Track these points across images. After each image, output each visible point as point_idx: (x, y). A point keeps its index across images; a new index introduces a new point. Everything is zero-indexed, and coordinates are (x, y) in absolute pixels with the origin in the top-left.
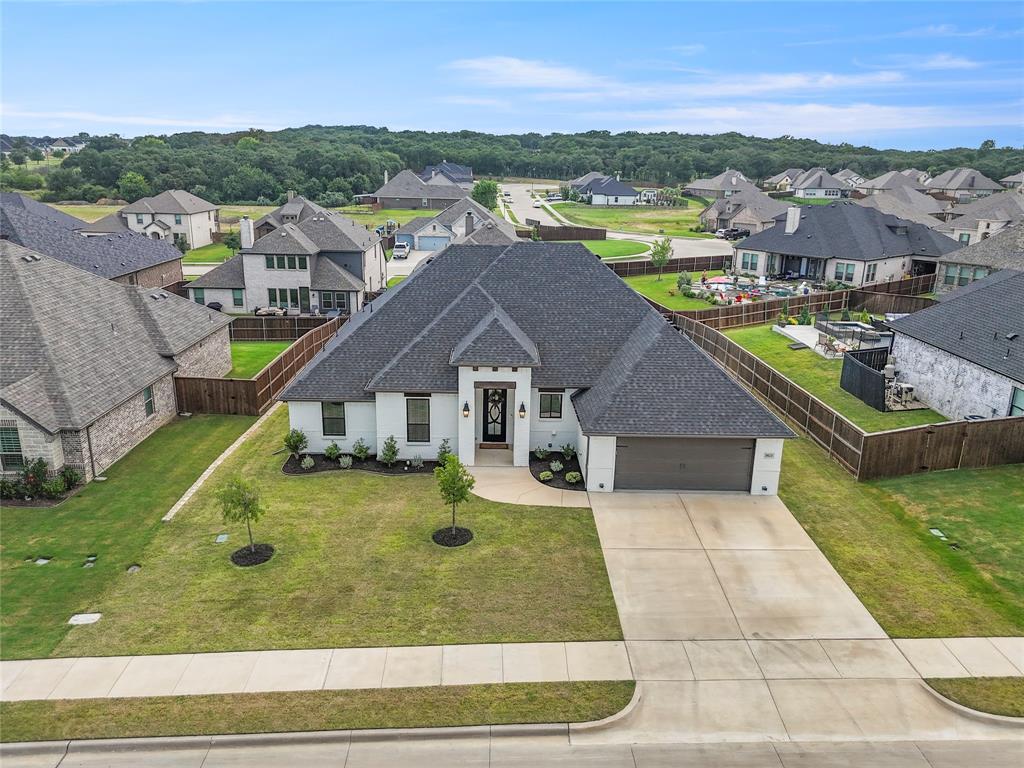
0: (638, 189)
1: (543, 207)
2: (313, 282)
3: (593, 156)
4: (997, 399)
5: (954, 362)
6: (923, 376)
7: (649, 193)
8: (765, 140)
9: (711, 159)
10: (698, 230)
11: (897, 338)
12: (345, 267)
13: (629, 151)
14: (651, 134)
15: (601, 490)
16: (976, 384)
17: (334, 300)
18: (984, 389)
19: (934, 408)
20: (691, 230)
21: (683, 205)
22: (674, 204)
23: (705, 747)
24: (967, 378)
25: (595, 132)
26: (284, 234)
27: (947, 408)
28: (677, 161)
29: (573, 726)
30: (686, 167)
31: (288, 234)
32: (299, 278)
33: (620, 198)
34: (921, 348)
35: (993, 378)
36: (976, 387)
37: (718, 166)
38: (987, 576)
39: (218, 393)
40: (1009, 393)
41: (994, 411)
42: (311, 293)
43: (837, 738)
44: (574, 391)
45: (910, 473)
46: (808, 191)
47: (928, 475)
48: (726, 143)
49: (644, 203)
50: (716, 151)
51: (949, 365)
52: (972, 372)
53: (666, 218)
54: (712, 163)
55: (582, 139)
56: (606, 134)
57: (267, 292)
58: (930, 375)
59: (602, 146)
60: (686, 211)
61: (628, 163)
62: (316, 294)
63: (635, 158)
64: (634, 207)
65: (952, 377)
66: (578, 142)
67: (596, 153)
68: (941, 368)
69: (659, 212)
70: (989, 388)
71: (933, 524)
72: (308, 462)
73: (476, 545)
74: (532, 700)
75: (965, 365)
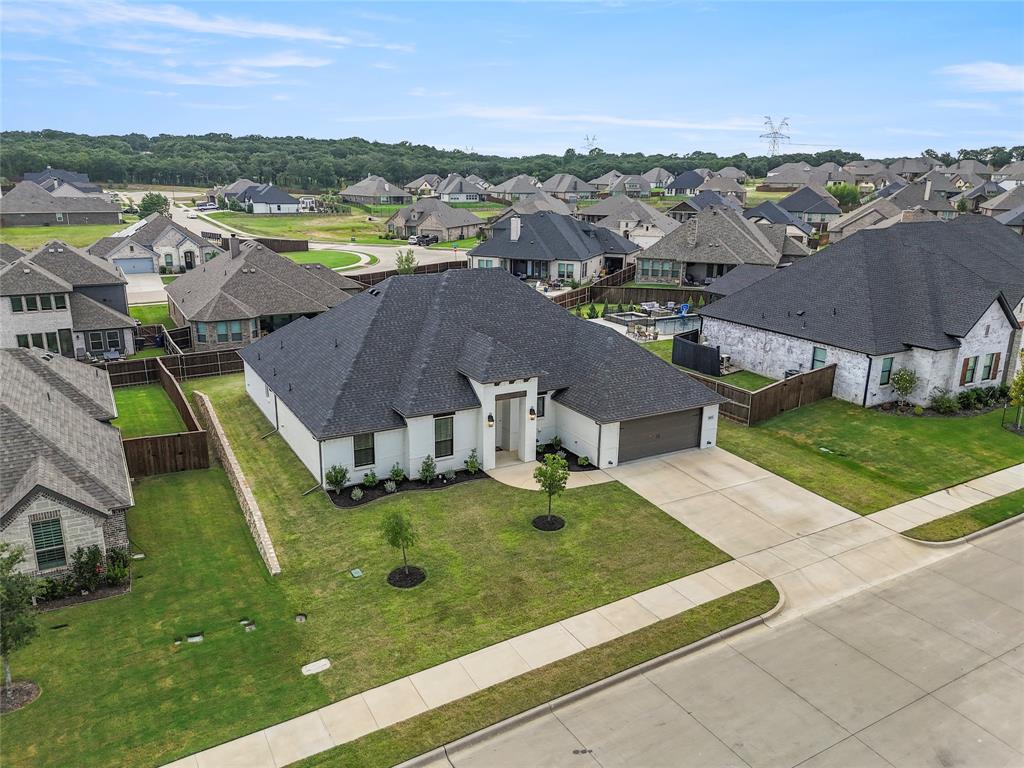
0: (295, 196)
1: (198, 217)
2: (75, 322)
3: (226, 161)
4: (802, 356)
5: (761, 335)
6: (734, 348)
7: (307, 200)
8: (389, 146)
9: (348, 163)
10: (387, 237)
11: (705, 322)
12: (104, 301)
13: (265, 157)
14: (276, 138)
15: (610, 466)
16: (782, 348)
17: (105, 340)
18: (790, 350)
19: (747, 369)
20: (380, 237)
21: (347, 212)
22: (335, 210)
23: (839, 604)
24: (774, 344)
25: (215, 135)
26: (27, 271)
27: (759, 368)
28: (317, 168)
29: (764, 616)
30: (327, 172)
31: (32, 270)
32: (60, 320)
33: (282, 206)
34: (729, 327)
35: (796, 343)
36: (782, 351)
37: (355, 171)
38: (872, 469)
39: (163, 452)
40: (811, 352)
41: (801, 365)
42: (74, 336)
43: (891, 577)
44: (552, 392)
45: (775, 415)
46: (452, 196)
47: (786, 414)
48: (354, 148)
49: (307, 211)
50: (350, 157)
51: (755, 338)
52: (777, 340)
53: (335, 225)
54: (350, 168)
55: (204, 142)
56: (227, 138)
57: (16, 340)
58: (740, 347)
59: (229, 150)
60: (351, 218)
61: (265, 169)
62: (81, 335)
63: (272, 163)
64: (298, 214)
65: (760, 345)
66: (202, 146)
67: (228, 158)
68: (749, 340)
69: (327, 219)
70: (794, 350)
71: (820, 445)
72: (358, 493)
73: (572, 525)
74: (725, 610)
75: (771, 336)
